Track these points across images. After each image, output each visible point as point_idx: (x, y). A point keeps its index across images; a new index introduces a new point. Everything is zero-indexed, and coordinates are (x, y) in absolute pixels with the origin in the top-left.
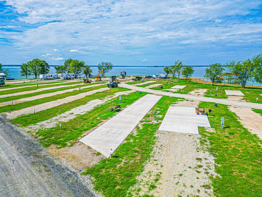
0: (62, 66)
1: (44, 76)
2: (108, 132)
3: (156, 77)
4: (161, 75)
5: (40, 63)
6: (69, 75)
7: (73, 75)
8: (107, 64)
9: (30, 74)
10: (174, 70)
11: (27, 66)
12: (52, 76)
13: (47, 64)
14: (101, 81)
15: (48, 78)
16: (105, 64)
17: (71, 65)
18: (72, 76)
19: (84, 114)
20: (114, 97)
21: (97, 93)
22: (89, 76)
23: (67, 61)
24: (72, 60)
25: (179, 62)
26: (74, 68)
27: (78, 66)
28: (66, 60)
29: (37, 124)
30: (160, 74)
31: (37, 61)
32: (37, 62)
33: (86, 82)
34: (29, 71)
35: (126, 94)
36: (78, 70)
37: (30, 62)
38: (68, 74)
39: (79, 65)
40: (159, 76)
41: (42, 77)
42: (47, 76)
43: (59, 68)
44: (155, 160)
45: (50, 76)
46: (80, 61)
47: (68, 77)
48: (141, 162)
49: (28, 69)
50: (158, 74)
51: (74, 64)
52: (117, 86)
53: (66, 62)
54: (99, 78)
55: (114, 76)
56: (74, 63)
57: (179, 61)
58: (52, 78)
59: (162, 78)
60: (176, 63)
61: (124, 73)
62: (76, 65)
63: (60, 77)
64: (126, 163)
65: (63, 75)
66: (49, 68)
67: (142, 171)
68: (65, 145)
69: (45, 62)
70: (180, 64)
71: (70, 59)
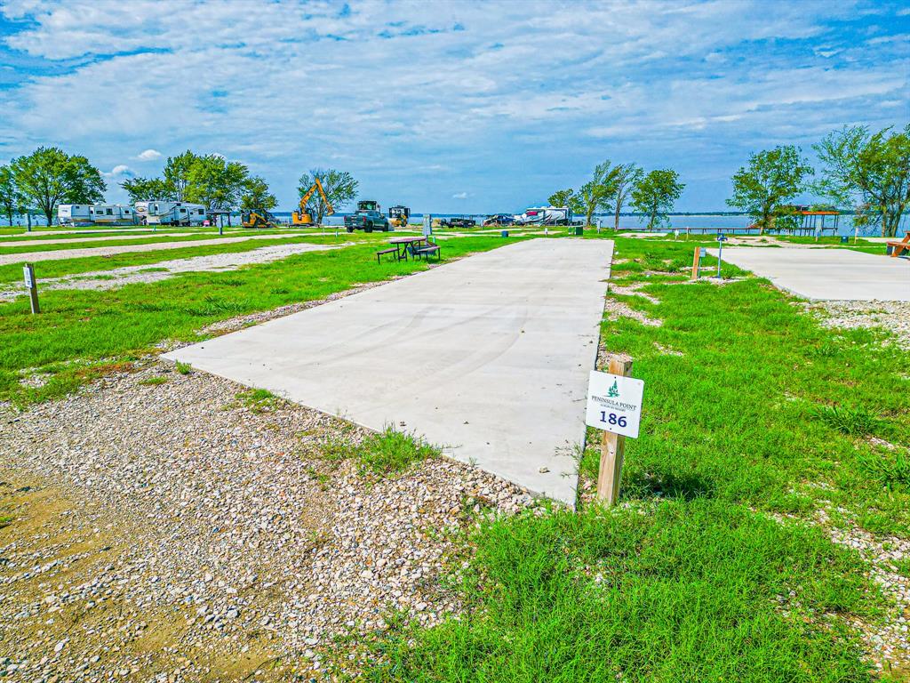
0: (154, 184)
1: (78, 212)
3: (529, 219)
4: (548, 213)
5: (62, 167)
6: (183, 211)
7: (201, 212)
8: (333, 178)
10: (591, 198)
11: (10, 176)
12: (109, 212)
13: (93, 171)
14: (312, 225)
15: (95, 217)
16: (325, 180)
17: (192, 175)
18: (196, 216)
23: (177, 159)
24: (194, 158)
25: (610, 170)
26: (202, 188)
28: (169, 160)
30: (543, 208)
31: (50, 159)
32: (54, 161)
33: (252, 222)
34: (19, 196)
36: (221, 198)
37: (24, 161)
38: (178, 206)
39: (224, 178)
40: (541, 215)
41: (68, 215)
42: (92, 212)
43: (144, 187)
45: (105, 213)
46: (228, 161)
47: (181, 216)
49: (16, 190)
50: (535, 208)
51: (204, 172)
52: (386, 230)
53: (173, 167)
54: (306, 212)
55: (368, 203)
56: (205, 167)
57: (608, 163)
58: (113, 218)
59: (552, 223)
60: (598, 172)
61: (402, 211)
62: (214, 176)
63: (146, 214)
65: (156, 208)
66: (101, 189)
69: (86, 161)
70: (614, 174)
71: (188, 152)
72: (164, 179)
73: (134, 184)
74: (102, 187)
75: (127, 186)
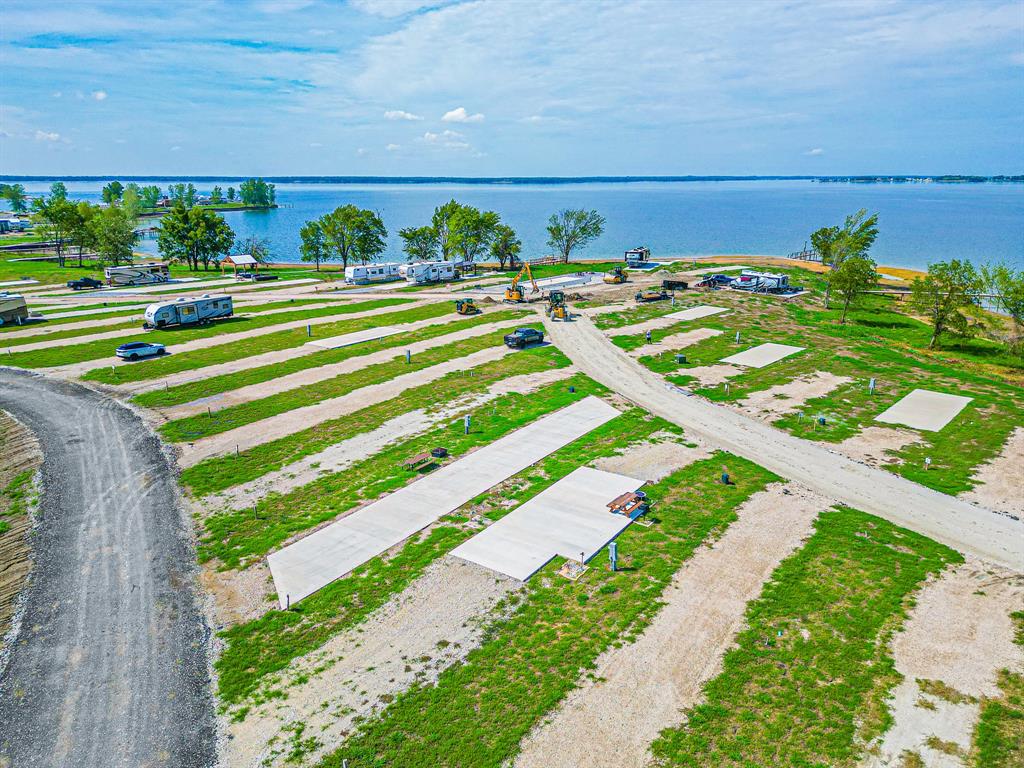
0: (423, 232)
1: (359, 273)
2: (340, 542)
3: (742, 284)
5: (354, 222)
6: (434, 271)
8: (581, 216)
9: (326, 256)
11: (318, 229)
12: (381, 271)
13: (378, 222)
14: (520, 301)
15: (371, 277)
19: (343, 468)
20: (473, 405)
21: (450, 376)
22: (512, 263)
23: (443, 209)
24: (457, 206)
25: (865, 219)
27: (476, 228)
28: (437, 209)
29: (225, 492)
30: (758, 274)
31: (347, 213)
32: (348, 217)
33: (464, 310)
34: (324, 245)
35: (524, 390)
37: (328, 218)
38: (431, 265)
39: (480, 226)
40: (754, 281)
41: (352, 276)
42: (368, 272)
43: (415, 234)
44: (360, 631)
45: (378, 272)
46: (483, 210)
47: (433, 276)
48: (333, 630)
50: (750, 273)
51: (462, 222)
52: (540, 342)
53: (439, 215)
54: (517, 290)
56: (463, 217)
57: (864, 212)
58: (383, 276)
59: (764, 291)
61: (637, 256)
62: (469, 226)
64: (304, 627)
67: (317, 647)
68: (234, 564)
69: (372, 214)
70: (870, 224)
71: (453, 201)
72: (432, 226)
73: (408, 232)
74: (384, 234)
75: (403, 234)
